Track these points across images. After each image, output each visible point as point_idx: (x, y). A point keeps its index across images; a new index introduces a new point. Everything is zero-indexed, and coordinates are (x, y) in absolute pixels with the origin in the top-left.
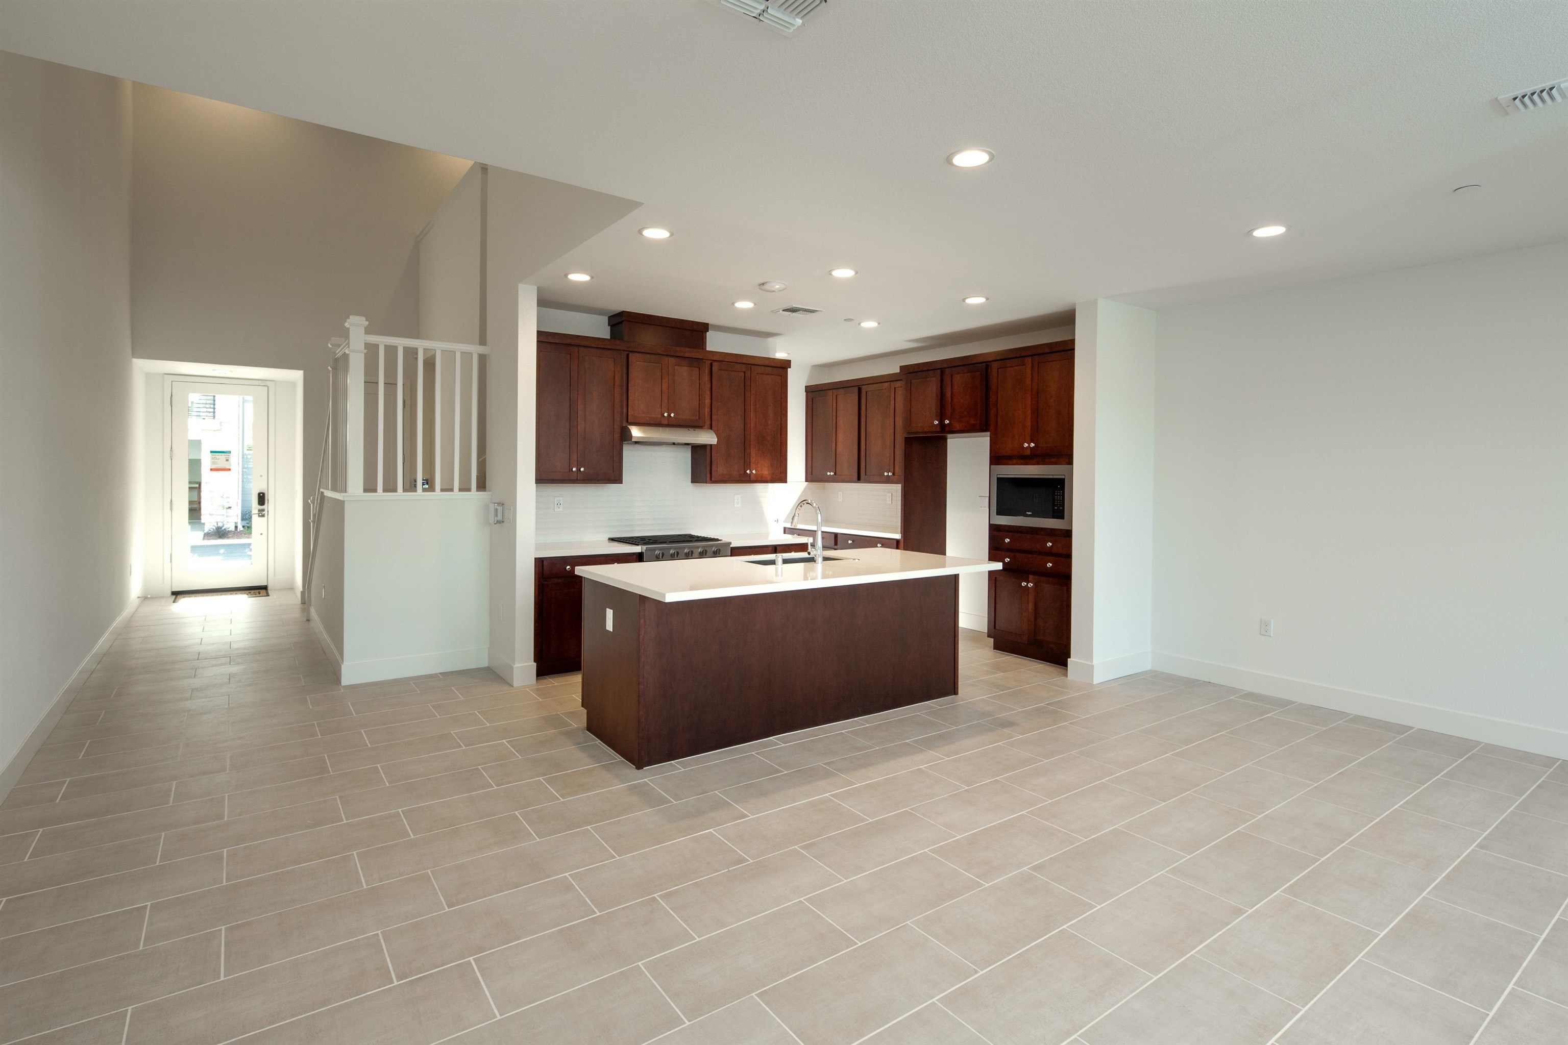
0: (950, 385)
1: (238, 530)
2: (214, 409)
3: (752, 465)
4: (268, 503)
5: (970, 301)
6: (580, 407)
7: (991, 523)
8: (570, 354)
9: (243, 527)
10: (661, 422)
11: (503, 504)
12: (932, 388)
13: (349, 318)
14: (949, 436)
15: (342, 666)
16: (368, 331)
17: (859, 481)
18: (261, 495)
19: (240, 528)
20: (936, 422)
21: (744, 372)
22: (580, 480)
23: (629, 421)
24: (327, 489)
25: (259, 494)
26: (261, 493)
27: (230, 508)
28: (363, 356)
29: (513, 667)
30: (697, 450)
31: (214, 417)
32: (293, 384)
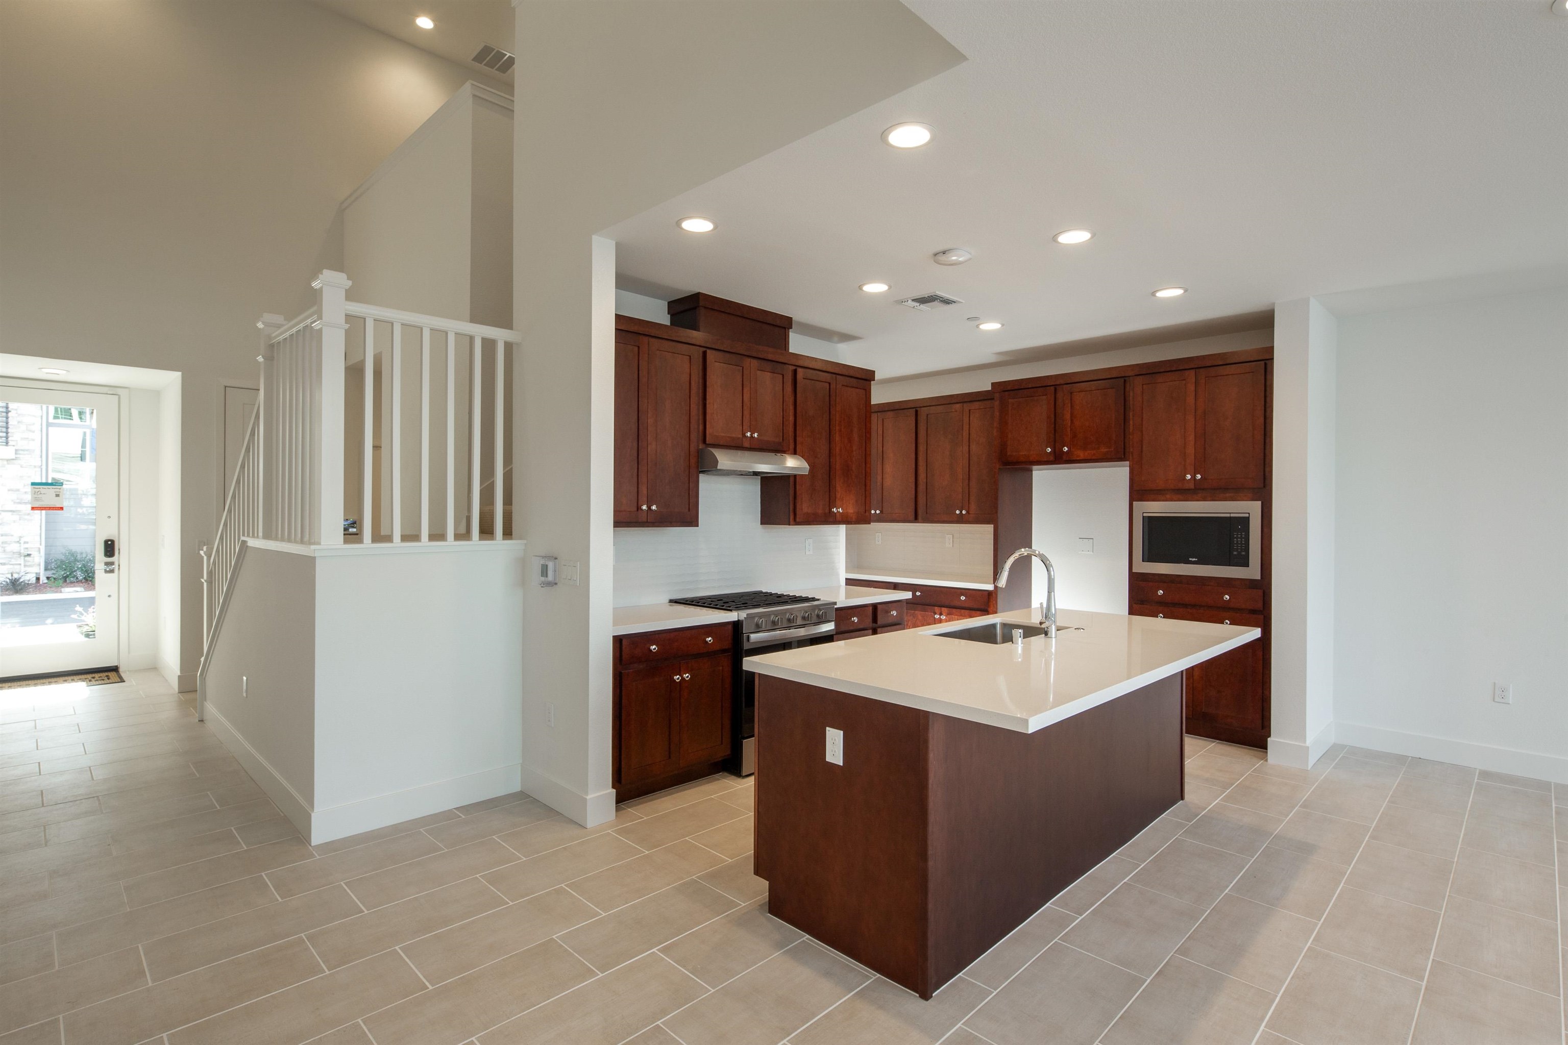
0: (1070, 405)
1: (41, 583)
2: (7, 433)
3: (838, 502)
4: (119, 553)
5: (1161, 294)
6: (650, 421)
7: (1134, 571)
8: (639, 347)
9: (48, 578)
10: (742, 444)
11: (556, 559)
12: (1040, 410)
13: (322, 274)
14: (1034, 467)
15: (313, 815)
16: (350, 295)
17: (916, 521)
18: (109, 543)
19: (43, 580)
20: (1049, 450)
21: (830, 384)
22: (649, 522)
23: (707, 443)
24: (253, 536)
25: (106, 542)
26: (109, 540)
27: (29, 555)
28: (342, 333)
29: (586, 799)
30: (769, 483)
31: (7, 443)
32: (155, 395)
